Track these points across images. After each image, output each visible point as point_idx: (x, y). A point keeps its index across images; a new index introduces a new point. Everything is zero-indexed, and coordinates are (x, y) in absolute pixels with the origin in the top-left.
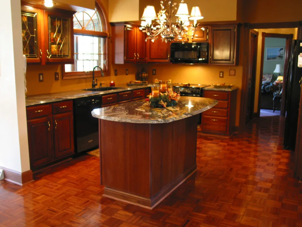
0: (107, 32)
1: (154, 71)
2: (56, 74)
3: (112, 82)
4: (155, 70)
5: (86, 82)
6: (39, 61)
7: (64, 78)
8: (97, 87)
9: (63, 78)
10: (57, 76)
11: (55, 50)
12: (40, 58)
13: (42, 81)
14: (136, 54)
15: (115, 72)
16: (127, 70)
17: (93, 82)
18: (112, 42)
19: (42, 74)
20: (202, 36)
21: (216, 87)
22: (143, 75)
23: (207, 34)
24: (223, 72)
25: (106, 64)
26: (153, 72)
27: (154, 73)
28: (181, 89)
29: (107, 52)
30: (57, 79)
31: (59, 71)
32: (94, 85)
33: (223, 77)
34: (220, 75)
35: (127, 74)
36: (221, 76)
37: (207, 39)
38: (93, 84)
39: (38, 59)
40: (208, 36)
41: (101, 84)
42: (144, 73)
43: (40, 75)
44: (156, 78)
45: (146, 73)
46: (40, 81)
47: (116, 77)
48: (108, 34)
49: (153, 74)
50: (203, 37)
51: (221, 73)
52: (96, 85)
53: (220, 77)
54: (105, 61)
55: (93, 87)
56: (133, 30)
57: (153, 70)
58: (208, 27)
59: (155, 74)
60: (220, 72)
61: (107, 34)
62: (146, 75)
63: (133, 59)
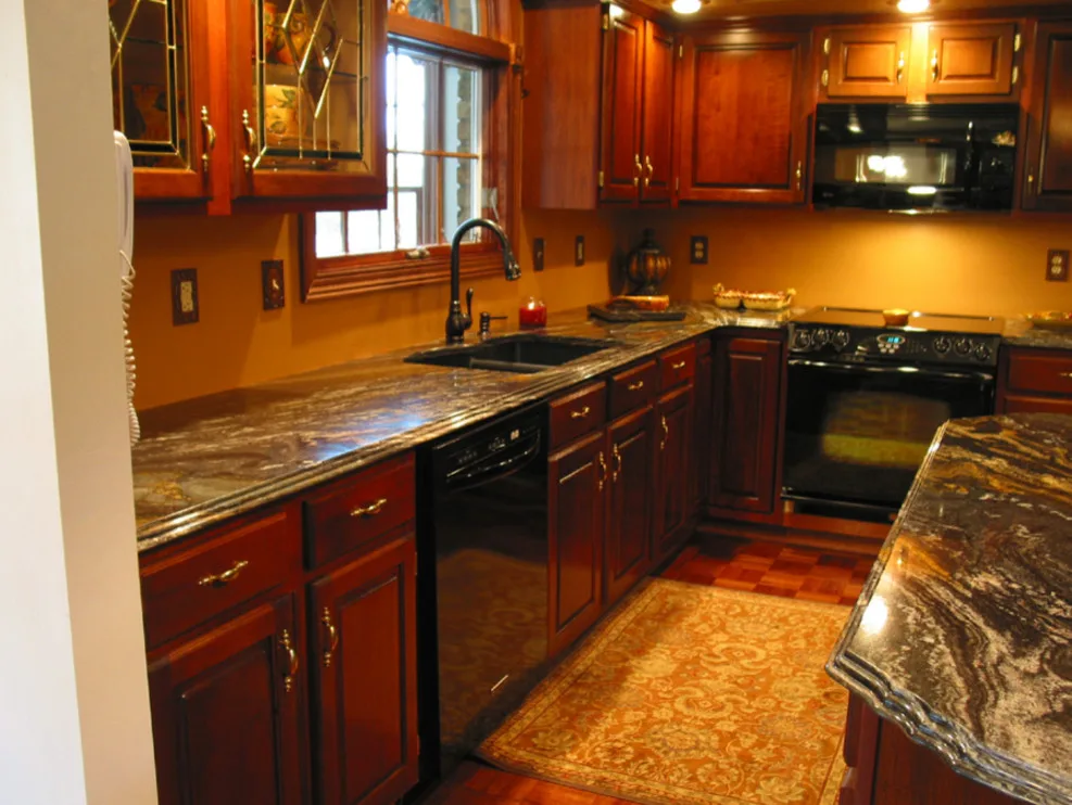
0: (504, 40)
1: (699, 246)
2: (271, 269)
3: (531, 306)
4: (704, 240)
5: (415, 311)
6: (193, 190)
7: (314, 293)
8: (471, 338)
9: (303, 291)
10: (276, 286)
11: (284, 114)
12: (198, 165)
13: (193, 317)
14: (642, 161)
15: (535, 256)
16: (580, 239)
17: (452, 313)
18: (525, 93)
19: (190, 275)
20: (987, 71)
21: (1038, 325)
22: (651, 263)
23: (1016, 58)
24: (1064, 254)
25: (498, 207)
26: (693, 250)
27: (699, 254)
28: (885, 340)
29: (503, 147)
30: (272, 302)
31: (283, 252)
32: (454, 331)
33: (1063, 277)
34: (1050, 265)
35: (579, 263)
36: (1057, 270)
37: (1011, 86)
38: (450, 322)
39: (188, 170)
40: (1020, 72)
41: (485, 319)
42: (655, 257)
43: (179, 276)
44: (716, 283)
45: (663, 255)
46: (181, 318)
47: (538, 273)
48: (513, 47)
49: (694, 260)
50: (991, 75)
51: (1058, 260)
52: (468, 325)
53: (1050, 277)
54: (495, 191)
55: (450, 341)
56: (633, 32)
57: (694, 240)
58: (1023, 21)
59: (703, 261)
60: (1052, 254)
61: (507, 48)
62: (661, 264)
63: (631, 187)
